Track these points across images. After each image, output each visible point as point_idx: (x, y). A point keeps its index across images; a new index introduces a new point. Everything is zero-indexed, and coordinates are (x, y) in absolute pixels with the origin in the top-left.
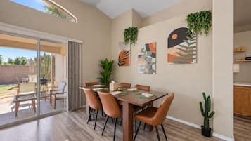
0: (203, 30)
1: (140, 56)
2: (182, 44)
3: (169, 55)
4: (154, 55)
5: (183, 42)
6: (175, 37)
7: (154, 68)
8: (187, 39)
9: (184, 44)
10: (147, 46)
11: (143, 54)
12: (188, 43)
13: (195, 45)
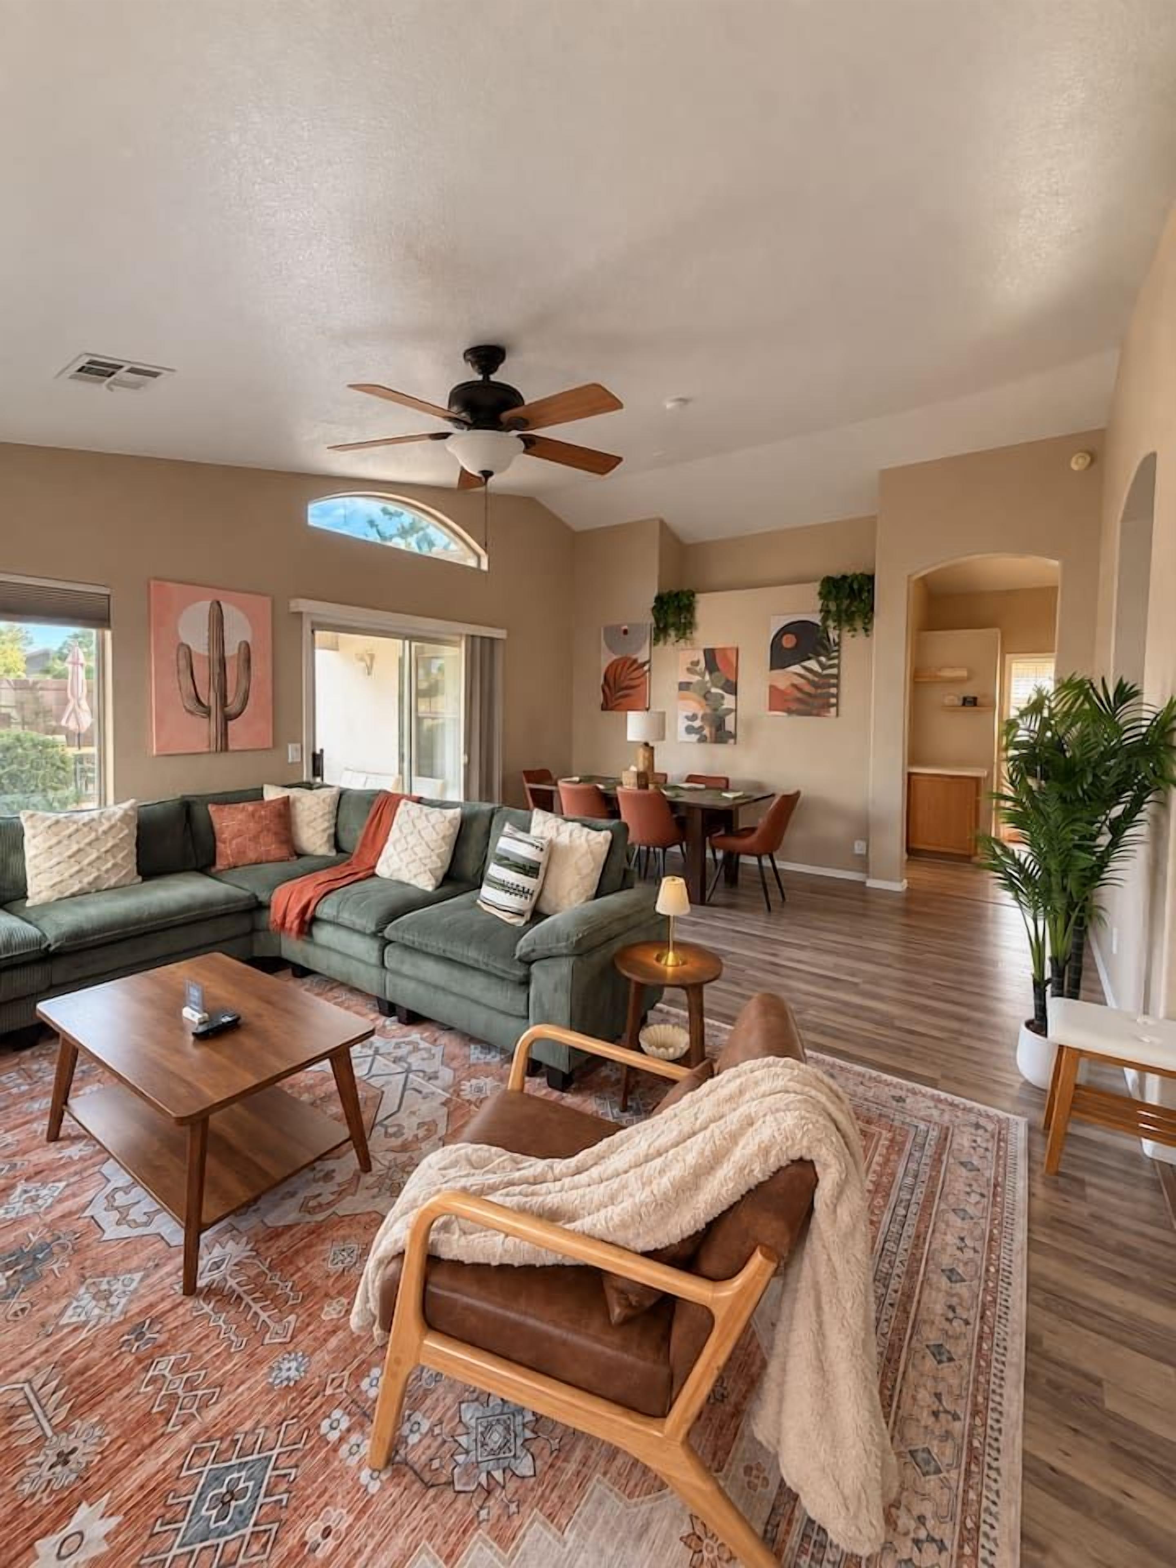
0: (859, 624)
1: (684, 686)
2: (807, 664)
3: (773, 689)
4: (732, 688)
5: (809, 659)
6: (789, 641)
7: (729, 725)
8: (820, 655)
9: (812, 664)
10: (710, 655)
11: (696, 678)
12: (820, 663)
13: (834, 671)
